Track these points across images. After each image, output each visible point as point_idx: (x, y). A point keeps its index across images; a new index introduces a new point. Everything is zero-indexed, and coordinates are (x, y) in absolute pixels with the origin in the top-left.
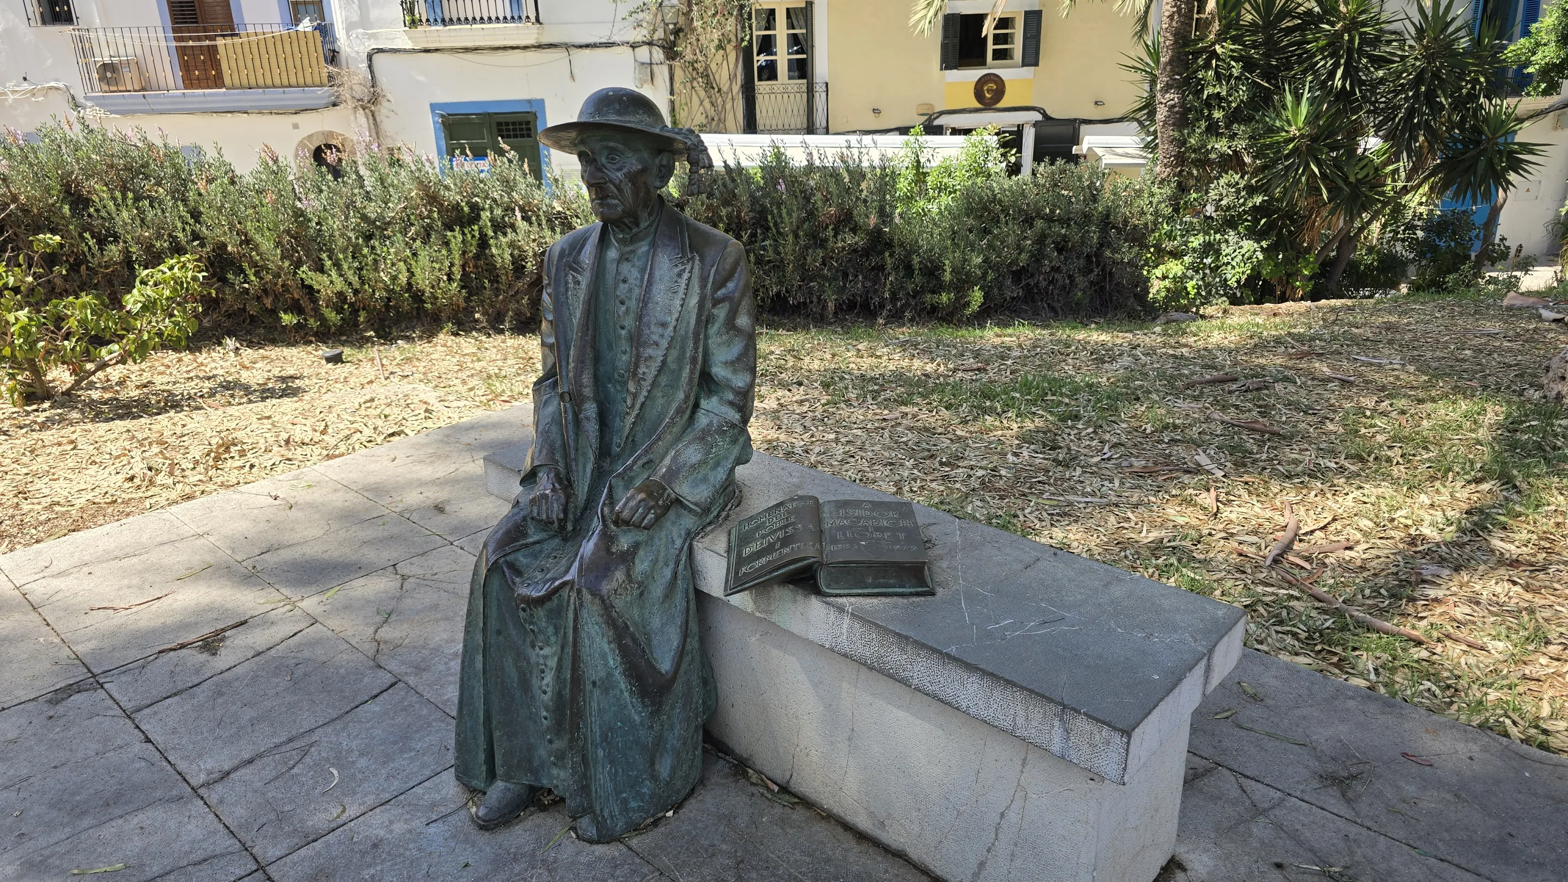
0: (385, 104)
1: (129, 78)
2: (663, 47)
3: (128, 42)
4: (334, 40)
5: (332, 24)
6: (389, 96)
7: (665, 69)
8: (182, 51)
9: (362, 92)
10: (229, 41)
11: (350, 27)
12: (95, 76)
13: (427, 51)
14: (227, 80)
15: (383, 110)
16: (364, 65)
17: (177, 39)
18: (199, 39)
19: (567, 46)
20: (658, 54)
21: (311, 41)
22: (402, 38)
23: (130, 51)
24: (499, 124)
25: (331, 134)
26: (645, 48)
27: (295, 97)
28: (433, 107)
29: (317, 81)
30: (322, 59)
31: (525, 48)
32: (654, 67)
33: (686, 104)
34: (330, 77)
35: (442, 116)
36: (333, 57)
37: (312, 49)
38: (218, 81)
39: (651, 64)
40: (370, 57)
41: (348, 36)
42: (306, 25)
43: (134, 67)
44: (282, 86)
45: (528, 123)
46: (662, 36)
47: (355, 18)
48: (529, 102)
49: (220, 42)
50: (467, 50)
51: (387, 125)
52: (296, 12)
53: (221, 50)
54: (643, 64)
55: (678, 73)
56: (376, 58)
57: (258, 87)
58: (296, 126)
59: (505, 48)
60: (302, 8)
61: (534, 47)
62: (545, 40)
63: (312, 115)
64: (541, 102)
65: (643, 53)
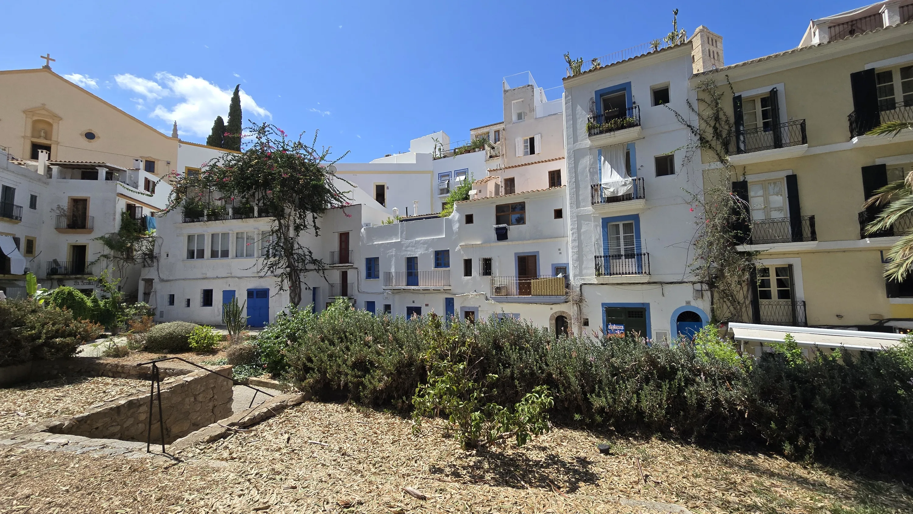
0: (584, 302)
1: (503, 292)
2: (707, 284)
3: (505, 281)
4: (569, 280)
5: (569, 275)
6: (586, 300)
7: (709, 293)
8: (520, 284)
9: (576, 298)
10: (535, 281)
11: (575, 276)
12: (494, 291)
13: (602, 284)
14: (532, 293)
15: (583, 305)
16: (578, 289)
17: (519, 280)
18: (526, 280)
19: (661, 283)
20: (705, 287)
21: (561, 282)
22: (594, 280)
23: (505, 283)
24: (629, 312)
25: (564, 312)
26: (699, 284)
27: (553, 299)
28: (603, 304)
29: (561, 294)
30: (564, 287)
31: (643, 283)
32: (703, 292)
33: (720, 308)
34: (567, 293)
35: (606, 308)
36: (568, 286)
37: (561, 283)
38: (529, 293)
39: (702, 290)
40: (581, 286)
41: (574, 279)
42: (560, 276)
43: (505, 288)
44: (550, 295)
45: (642, 312)
46: (708, 279)
47: (578, 273)
48: (643, 304)
49: (532, 281)
50: (618, 284)
51: (584, 310)
52: (557, 271)
53: (532, 284)
54: (697, 290)
55: (716, 295)
56: (583, 286)
57: (542, 295)
58: (551, 309)
59: (634, 284)
60: (559, 270)
61: (646, 283)
62: (652, 281)
63: (558, 306)
64: (648, 304)
65: (698, 286)
